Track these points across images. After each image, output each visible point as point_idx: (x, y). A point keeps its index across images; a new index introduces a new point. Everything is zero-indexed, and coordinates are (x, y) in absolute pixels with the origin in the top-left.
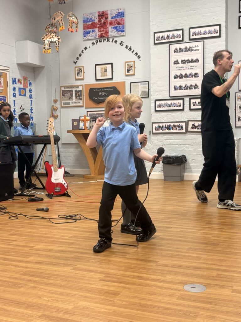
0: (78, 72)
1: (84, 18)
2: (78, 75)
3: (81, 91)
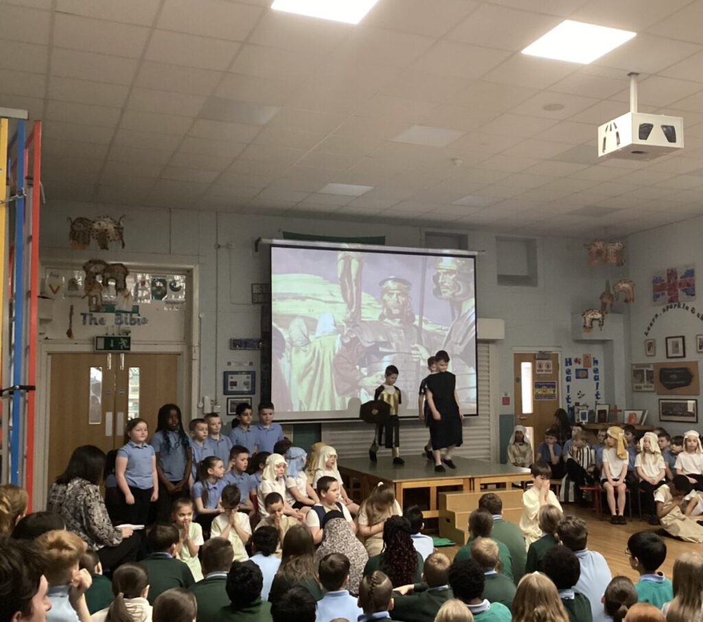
0: (649, 346)
1: (653, 277)
2: (649, 350)
3: (653, 371)
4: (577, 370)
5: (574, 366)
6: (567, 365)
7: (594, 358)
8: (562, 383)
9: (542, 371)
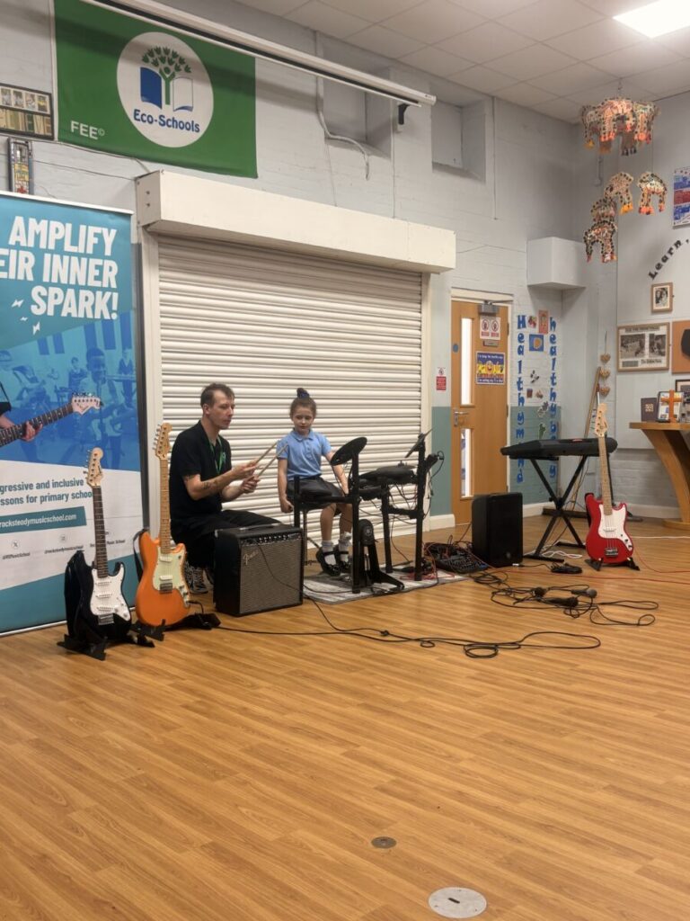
0: (659, 296)
1: (677, 178)
2: (657, 302)
3: (664, 336)
4: (532, 336)
5: (529, 330)
6: (519, 327)
7: (551, 319)
8: (512, 357)
9: (487, 334)
